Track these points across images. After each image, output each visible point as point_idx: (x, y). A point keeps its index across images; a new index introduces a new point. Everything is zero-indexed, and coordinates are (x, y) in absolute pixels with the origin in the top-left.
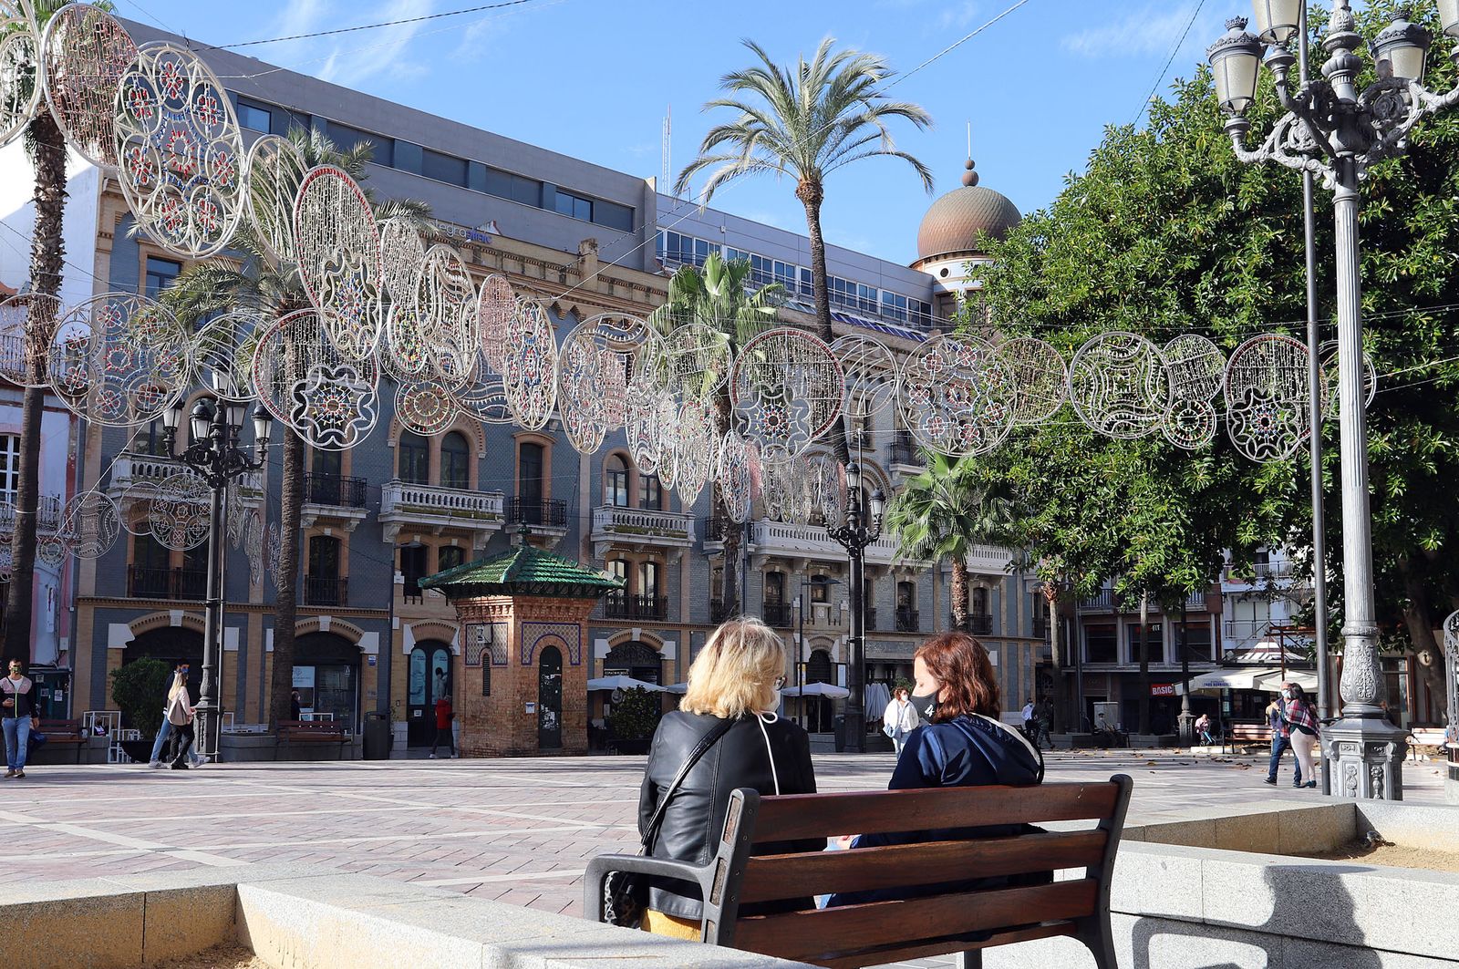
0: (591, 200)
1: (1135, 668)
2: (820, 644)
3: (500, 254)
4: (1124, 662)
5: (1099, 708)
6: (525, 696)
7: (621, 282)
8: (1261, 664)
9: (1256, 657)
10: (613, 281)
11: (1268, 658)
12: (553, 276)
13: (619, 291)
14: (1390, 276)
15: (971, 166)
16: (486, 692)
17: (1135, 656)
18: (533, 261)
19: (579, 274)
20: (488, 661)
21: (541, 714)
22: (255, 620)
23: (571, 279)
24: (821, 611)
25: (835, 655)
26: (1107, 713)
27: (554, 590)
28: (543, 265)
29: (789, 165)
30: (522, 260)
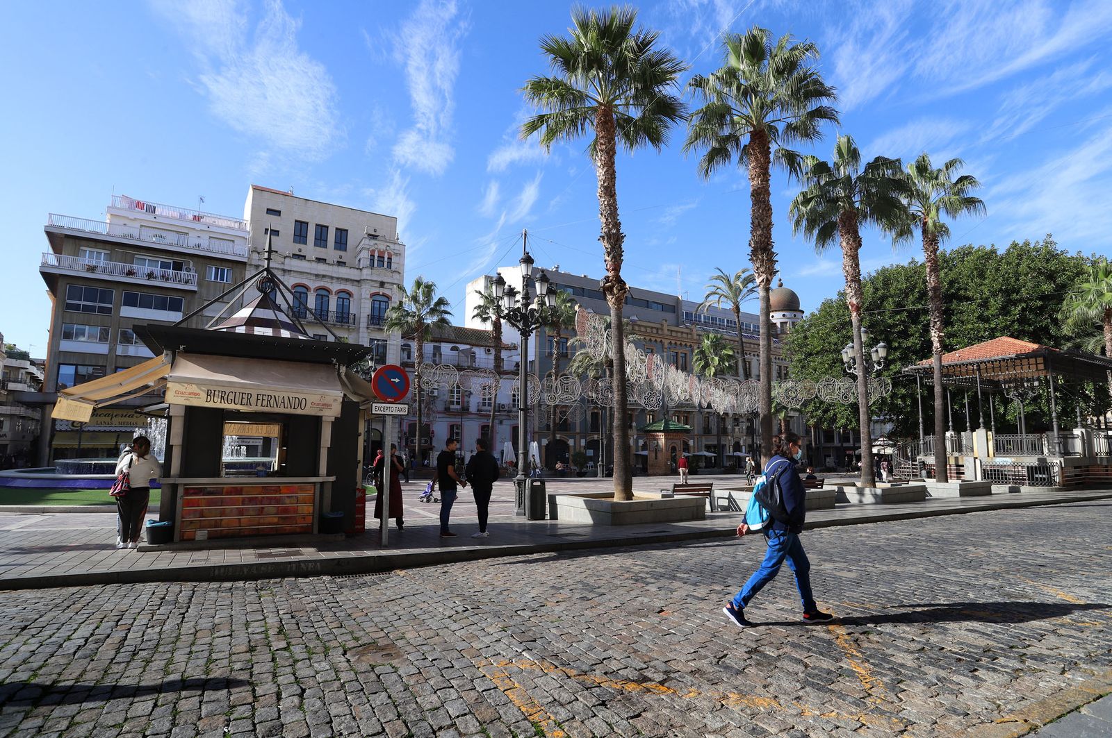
0: (662, 304)
1: (839, 445)
2: (736, 440)
3: (640, 326)
4: (836, 443)
5: (828, 459)
6: (668, 459)
7: (674, 331)
8: (880, 445)
9: (879, 443)
10: (672, 331)
11: (882, 443)
12: (655, 331)
13: (674, 334)
14: (904, 345)
15: (780, 280)
16: (656, 458)
17: (840, 441)
18: (649, 327)
19: (662, 330)
20: (657, 449)
21: (671, 464)
22: (578, 437)
23: (660, 332)
24: (737, 430)
25: (742, 443)
26: (830, 461)
27: (675, 431)
28: (652, 328)
29: (729, 301)
30: (646, 327)
